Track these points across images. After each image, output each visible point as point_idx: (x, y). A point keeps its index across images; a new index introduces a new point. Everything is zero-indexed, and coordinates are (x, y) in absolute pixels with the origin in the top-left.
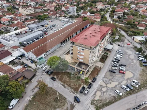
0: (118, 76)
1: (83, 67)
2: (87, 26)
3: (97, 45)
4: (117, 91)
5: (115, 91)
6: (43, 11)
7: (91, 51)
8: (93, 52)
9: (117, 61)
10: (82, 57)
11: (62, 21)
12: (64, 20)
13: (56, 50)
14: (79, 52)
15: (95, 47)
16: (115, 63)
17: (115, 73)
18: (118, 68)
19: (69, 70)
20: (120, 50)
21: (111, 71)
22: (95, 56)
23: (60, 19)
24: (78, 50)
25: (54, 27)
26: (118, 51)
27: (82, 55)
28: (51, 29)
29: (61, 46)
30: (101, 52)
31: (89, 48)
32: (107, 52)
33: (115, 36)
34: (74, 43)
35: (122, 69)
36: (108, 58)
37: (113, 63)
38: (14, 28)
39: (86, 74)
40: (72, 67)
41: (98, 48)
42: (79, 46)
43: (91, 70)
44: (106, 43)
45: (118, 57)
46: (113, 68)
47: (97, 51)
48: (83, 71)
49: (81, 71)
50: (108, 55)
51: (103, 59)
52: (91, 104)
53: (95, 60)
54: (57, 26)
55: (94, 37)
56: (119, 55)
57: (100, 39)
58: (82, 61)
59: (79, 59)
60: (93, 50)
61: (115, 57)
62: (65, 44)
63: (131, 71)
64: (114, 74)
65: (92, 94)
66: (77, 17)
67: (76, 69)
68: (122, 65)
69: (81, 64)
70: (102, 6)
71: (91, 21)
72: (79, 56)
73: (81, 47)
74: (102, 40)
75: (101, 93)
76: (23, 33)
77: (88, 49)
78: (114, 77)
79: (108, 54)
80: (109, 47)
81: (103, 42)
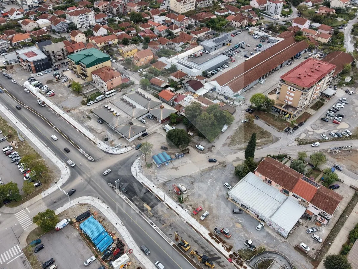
0: (331, 125)
1: (291, 109)
2: (300, 53)
3: (311, 87)
4: (324, 135)
5: (322, 135)
6: (210, 4)
7: (303, 92)
8: (305, 94)
9: (335, 110)
10: (291, 99)
11: (255, 36)
12: (257, 34)
13: (252, 87)
14: (289, 92)
15: (309, 89)
16: (331, 112)
17: (327, 122)
18: (333, 118)
19: (272, 112)
20: (345, 99)
21: (323, 120)
22: (307, 99)
23: (250, 30)
24: (288, 90)
25: (242, 48)
26: (340, 99)
27: (292, 97)
28: (238, 53)
29: (258, 83)
30: (315, 96)
31: (302, 89)
32: (324, 98)
33: (344, 77)
34: (284, 81)
35: (338, 119)
36: (324, 106)
37: (328, 112)
38: (179, 44)
39: (293, 118)
40: (277, 108)
41: (311, 90)
42: (290, 86)
43: (298, 115)
44: (325, 85)
45: (339, 106)
46: (326, 117)
47: (310, 93)
48: (290, 114)
49: (288, 113)
50: (325, 103)
51: (317, 106)
52: (295, 140)
53: (305, 105)
54: (247, 46)
55: (309, 77)
56: (340, 104)
57: (316, 80)
58: (290, 103)
59: (287, 101)
60: (306, 91)
61: (334, 106)
62: (264, 80)
63: (348, 123)
64: (325, 123)
65: (297, 134)
66: (283, 29)
67: (283, 111)
68: (338, 116)
69: (288, 106)
70: (342, 3)
71: (309, 43)
72: (287, 97)
73: (292, 86)
74: (319, 81)
75: (307, 135)
76: (198, 55)
77: (300, 90)
78: (324, 125)
79: (324, 100)
80: (330, 92)
81: (320, 83)
